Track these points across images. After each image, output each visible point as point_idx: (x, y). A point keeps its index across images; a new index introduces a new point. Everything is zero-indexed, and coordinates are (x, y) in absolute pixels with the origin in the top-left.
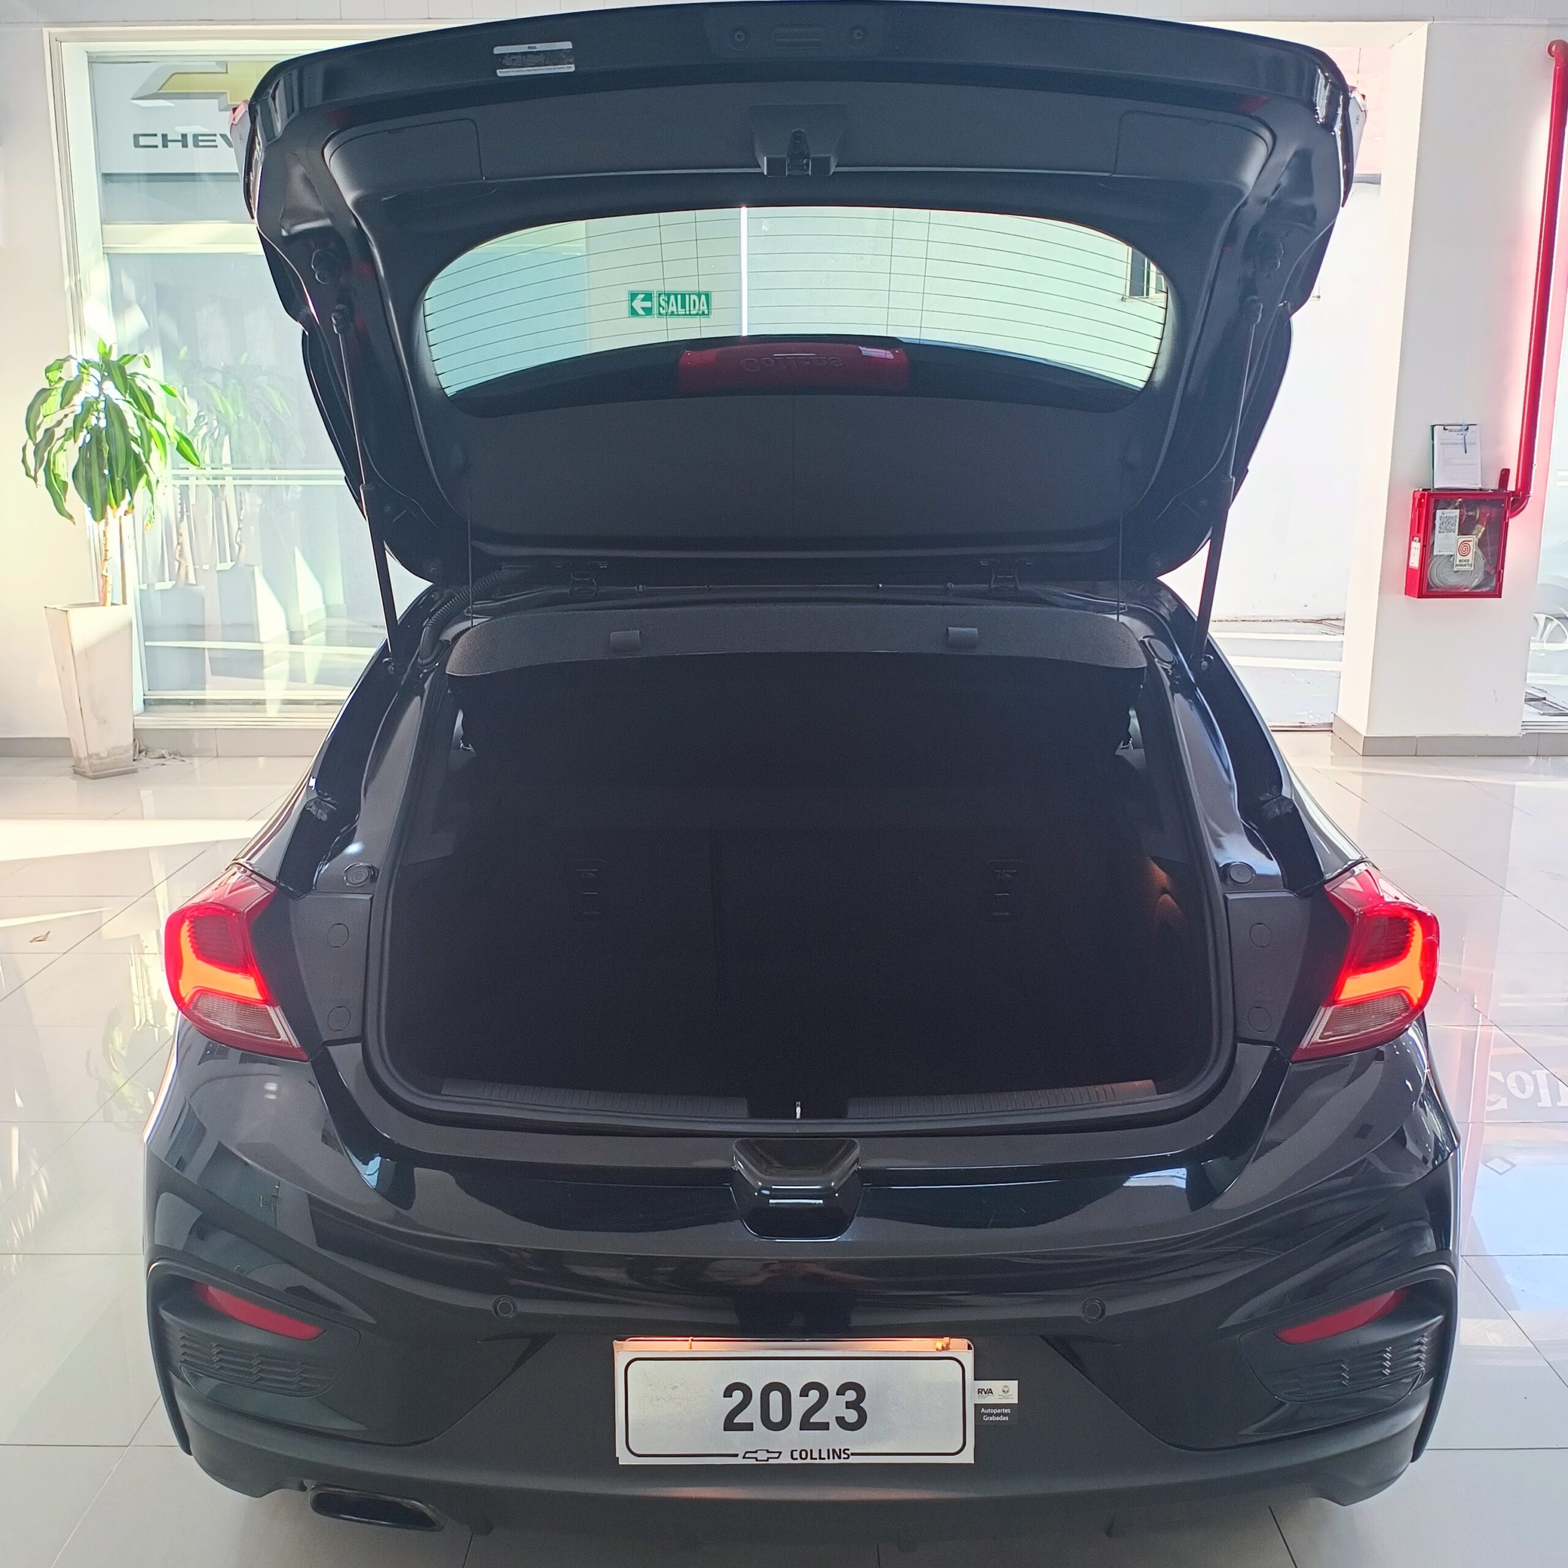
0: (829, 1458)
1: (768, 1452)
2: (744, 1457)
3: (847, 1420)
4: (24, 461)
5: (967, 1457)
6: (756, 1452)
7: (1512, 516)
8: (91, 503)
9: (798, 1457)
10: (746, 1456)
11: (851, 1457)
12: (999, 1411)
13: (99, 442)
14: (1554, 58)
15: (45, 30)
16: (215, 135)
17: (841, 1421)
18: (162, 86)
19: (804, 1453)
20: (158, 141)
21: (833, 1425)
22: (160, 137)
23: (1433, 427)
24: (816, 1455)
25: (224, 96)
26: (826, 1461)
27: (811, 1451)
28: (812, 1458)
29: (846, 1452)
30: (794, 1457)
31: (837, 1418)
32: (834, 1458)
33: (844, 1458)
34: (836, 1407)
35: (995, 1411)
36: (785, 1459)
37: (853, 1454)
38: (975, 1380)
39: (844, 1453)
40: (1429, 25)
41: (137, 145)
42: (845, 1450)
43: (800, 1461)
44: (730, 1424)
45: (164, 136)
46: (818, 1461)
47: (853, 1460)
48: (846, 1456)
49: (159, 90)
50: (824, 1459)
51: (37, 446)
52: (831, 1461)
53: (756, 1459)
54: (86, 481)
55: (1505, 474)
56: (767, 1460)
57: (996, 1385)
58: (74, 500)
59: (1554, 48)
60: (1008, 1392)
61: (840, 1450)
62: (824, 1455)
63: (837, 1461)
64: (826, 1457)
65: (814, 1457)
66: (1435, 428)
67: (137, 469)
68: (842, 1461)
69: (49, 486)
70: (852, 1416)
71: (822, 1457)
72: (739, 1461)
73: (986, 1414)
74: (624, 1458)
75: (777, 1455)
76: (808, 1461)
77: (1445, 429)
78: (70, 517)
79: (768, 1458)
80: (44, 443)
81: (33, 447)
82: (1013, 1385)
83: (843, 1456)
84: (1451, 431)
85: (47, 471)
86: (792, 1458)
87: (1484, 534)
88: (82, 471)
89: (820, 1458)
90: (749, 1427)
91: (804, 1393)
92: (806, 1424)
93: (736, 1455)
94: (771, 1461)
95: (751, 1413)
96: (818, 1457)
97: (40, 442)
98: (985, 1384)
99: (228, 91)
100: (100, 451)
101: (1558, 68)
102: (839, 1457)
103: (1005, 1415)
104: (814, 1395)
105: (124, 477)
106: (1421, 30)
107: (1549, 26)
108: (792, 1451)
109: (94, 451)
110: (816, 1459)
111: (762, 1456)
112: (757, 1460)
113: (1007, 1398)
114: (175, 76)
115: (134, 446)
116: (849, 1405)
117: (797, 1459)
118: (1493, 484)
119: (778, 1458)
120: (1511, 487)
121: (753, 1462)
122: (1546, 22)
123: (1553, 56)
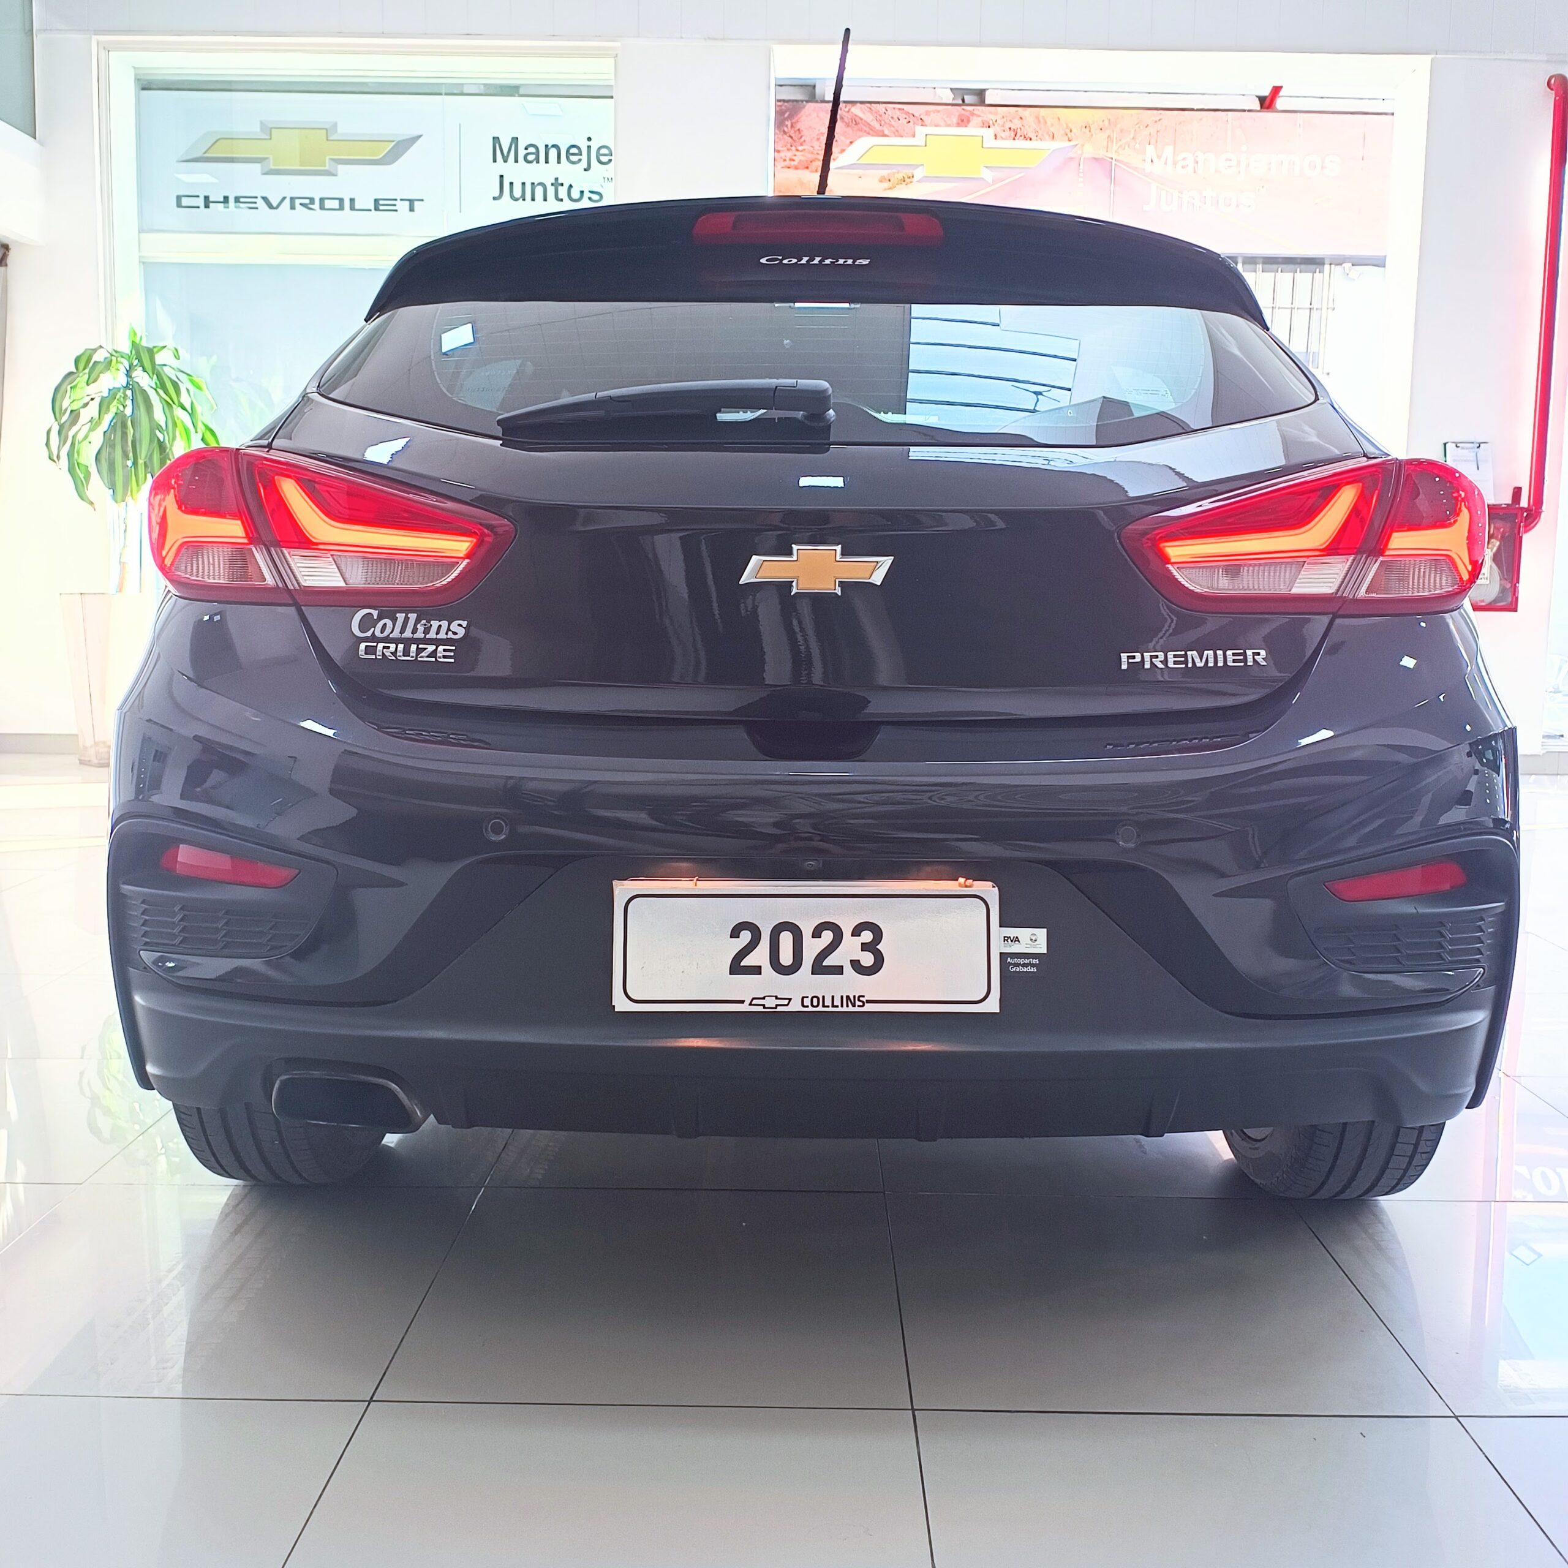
0: (842, 1006)
1: (777, 998)
2: (751, 1004)
3: (863, 964)
4: (47, 444)
5: (992, 1005)
6: (764, 998)
7: (1526, 532)
8: (112, 486)
9: (809, 1005)
10: (753, 1003)
11: (866, 1004)
12: (1027, 961)
13: (124, 425)
14: (1553, 92)
15: (95, 38)
16: (256, 197)
17: (856, 965)
18: (208, 150)
19: (815, 1000)
20: (201, 202)
21: (848, 969)
22: (202, 199)
23: (1445, 444)
24: (828, 1002)
25: (267, 161)
26: (840, 1009)
27: (823, 997)
28: (824, 1006)
29: (861, 999)
30: (805, 1004)
31: (851, 961)
32: (847, 1006)
33: (859, 1006)
34: (850, 949)
35: (1022, 961)
36: (795, 1007)
37: (868, 1002)
38: (1000, 927)
39: (859, 1000)
40: (1432, 60)
41: (179, 205)
42: (859, 997)
43: (811, 1009)
44: (736, 968)
45: (206, 198)
46: (831, 1009)
47: (869, 1008)
48: (861, 1004)
49: (205, 153)
50: (837, 1006)
51: (61, 427)
52: (845, 1009)
53: (764, 1006)
54: (109, 463)
55: (1517, 492)
56: (776, 1008)
57: (1024, 933)
58: (97, 486)
59: (1553, 81)
60: (1036, 940)
61: (854, 997)
62: (837, 1002)
63: (851, 1009)
64: (840, 1005)
65: (826, 1004)
66: (1447, 445)
67: (161, 454)
68: (857, 1009)
69: (71, 470)
70: (867, 959)
71: (835, 1004)
72: (745, 1008)
73: (1012, 964)
74: (621, 1004)
75: (786, 1002)
76: (820, 1009)
77: (1457, 446)
78: (92, 503)
79: (777, 1005)
80: (68, 424)
81: (58, 427)
82: (1042, 934)
83: (858, 1003)
84: (1463, 448)
85: (70, 455)
86: (803, 1006)
87: (1499, 549)
88: (104, 455)
89: (833, 1006)
90: (757, 970)
91: (817, 933)
92: (819, 968)
93: (742, 1002)
94: (779, 1009)
95: (760, 956)
96: (830, 1005)
97: (64, 423)
98: (1012, 932)
99: (271, 157)
100: (124, 434)
101: (1557, 98)
102: (854, 1005)
103: (1033, 965)
104: (828, 936)
105: (147, 460)
106: (1423, 62)
107: (1548, 61)
108: (803, 998)
109: (119, 433)
110: (828, 1007)
111: (770, 1003)
112: (764, 1008)
113: (1035, 947)
114: (221, 141)
115: (158, 433)
116: (865, 947)
117: (807, 1007)
118: (1506, 499)
119: (787, 1005)
120: (1524, 503)
121: (761, 1009)
122: (1545, 58)
123: (1552, 89)
